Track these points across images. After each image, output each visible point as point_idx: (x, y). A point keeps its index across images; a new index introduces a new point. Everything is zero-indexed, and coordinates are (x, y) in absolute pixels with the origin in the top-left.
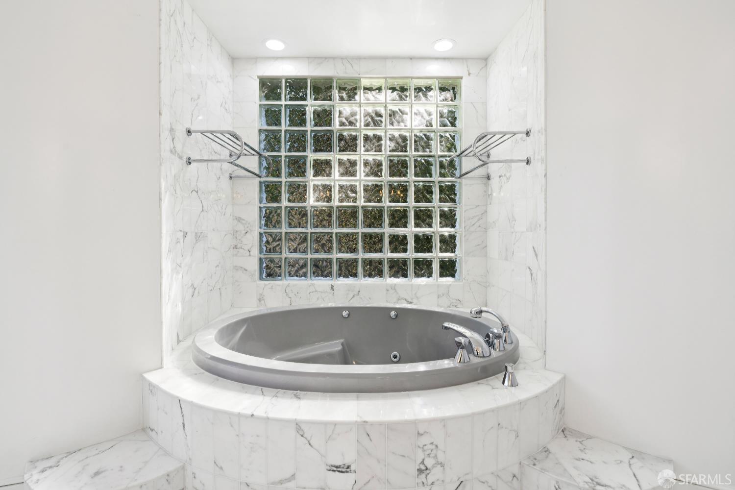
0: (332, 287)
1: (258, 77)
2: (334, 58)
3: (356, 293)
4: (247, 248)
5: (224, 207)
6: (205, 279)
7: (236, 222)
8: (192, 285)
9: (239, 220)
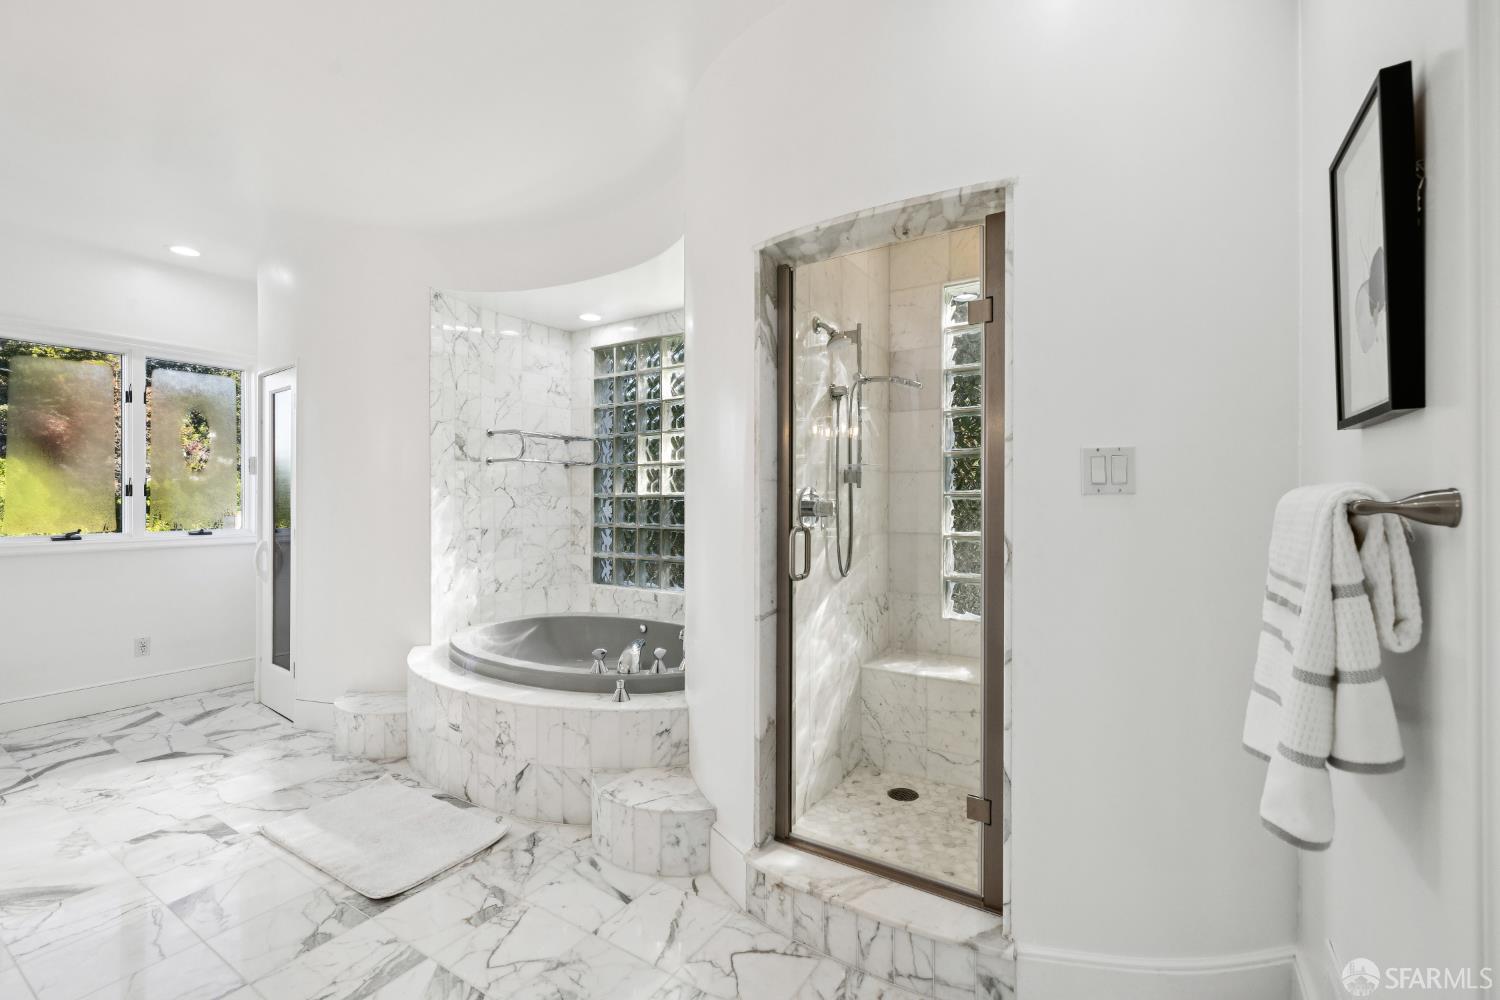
0: (656, 597)
1: (593, 349)
2: (657, 314)
3: (679, 607)
4: (582, 544)
5: (553, 500)
6: (517, 576)
7: (573, 515)
8: (496, 580)
9: (576, 512)
